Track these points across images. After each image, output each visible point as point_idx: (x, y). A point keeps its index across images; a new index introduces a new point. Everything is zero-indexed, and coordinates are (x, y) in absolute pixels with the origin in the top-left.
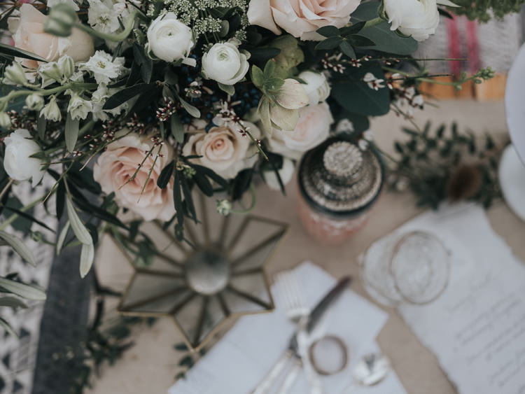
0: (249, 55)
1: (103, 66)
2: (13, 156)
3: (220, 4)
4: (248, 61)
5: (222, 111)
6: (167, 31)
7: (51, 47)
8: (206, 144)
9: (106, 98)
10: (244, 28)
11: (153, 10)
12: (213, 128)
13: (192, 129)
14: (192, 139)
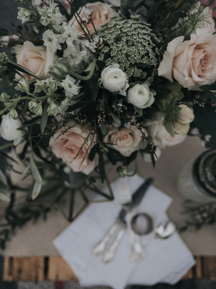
0: (155, 94)
1: (70, 87)
2: (7, 127)
3: (143, 61)
4: (154, 96)
5: (132, 121)
6: (114, 75)
7: (41, 69)
8: (118, 137)
9: (69, 105)
10: (153, 76)
11: (103, 58)
12: (123, 129)
13: (111, 126)
14: (110, 132)
